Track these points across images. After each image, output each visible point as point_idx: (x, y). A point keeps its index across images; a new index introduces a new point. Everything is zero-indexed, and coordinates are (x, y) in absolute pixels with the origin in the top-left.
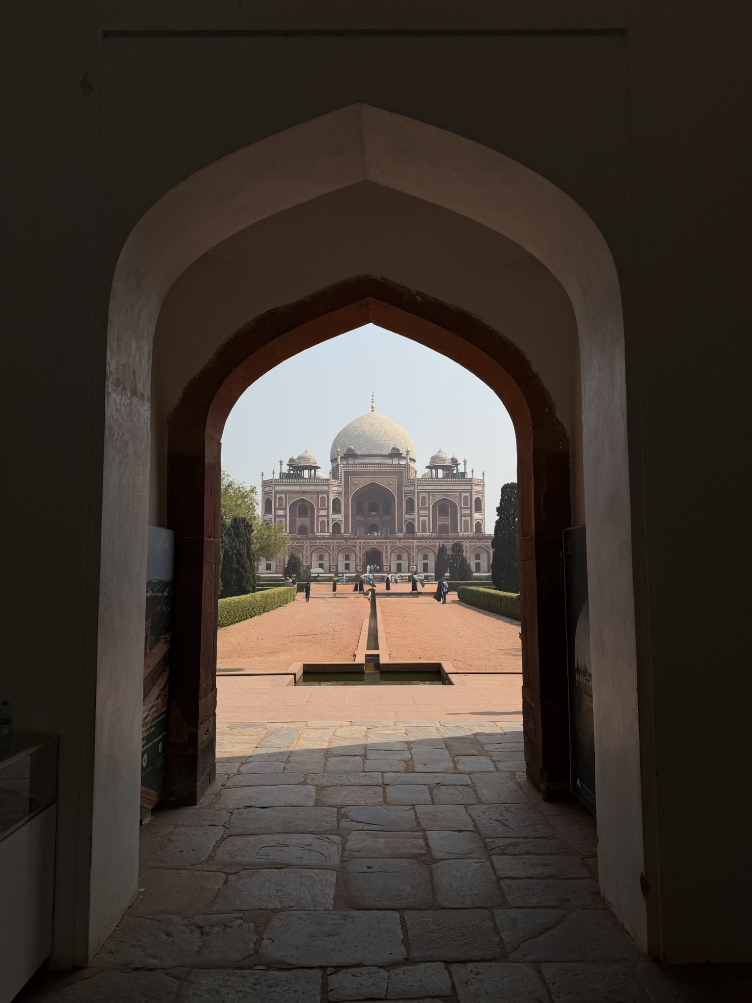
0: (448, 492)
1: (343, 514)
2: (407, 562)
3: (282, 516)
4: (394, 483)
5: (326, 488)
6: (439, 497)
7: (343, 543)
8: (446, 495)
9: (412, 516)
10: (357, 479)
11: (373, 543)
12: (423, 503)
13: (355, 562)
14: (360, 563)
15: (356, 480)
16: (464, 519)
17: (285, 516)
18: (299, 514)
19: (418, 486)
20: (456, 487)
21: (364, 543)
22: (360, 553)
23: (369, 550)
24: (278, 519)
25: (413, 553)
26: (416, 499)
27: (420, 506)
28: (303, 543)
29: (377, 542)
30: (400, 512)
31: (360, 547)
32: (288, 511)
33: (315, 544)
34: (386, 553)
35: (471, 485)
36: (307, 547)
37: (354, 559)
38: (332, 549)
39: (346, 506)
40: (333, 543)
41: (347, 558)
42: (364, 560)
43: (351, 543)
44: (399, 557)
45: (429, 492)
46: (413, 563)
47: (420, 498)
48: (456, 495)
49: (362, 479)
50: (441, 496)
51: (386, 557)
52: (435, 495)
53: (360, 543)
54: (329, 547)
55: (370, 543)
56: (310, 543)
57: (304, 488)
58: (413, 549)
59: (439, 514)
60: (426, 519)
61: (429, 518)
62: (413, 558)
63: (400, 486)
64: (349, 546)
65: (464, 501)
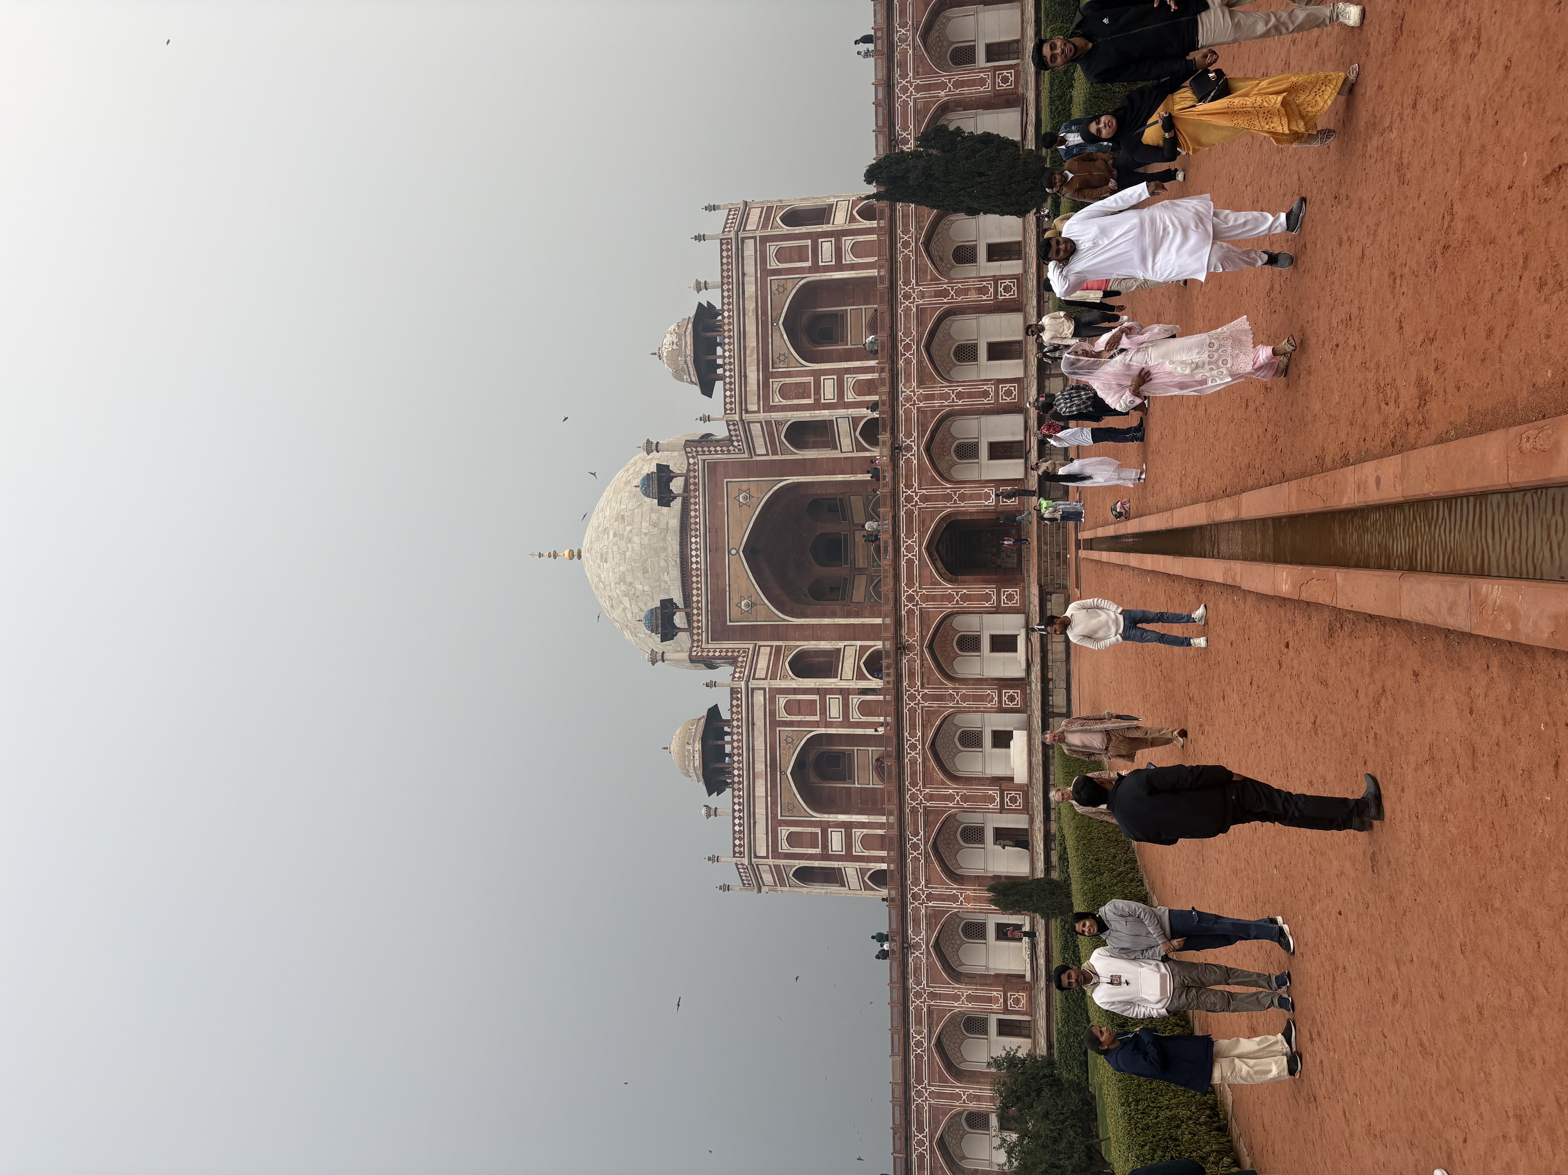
0: (764, 313)
1: (841, 644)
2: (984, 419)
3: (848, 838)
4: (745, 487)
5: (759, 698)
6: (781, 341)
7: (911, 661)
8: (775, 320)
9: (844, 427)
10: (735, 600)
11: (909, 549)
12: (801, 391)
13: (985, 617)
14: (987, 597)
15: (738, 605)
16: (849, 258)
17: (848, 827)
18: (843, 779)
19: (747, 412)
20: (750, 289)
21: (910, 584)
22: (950, 598)
23: (940, 565)
24: (858, 850)
25: (945, 397)
26: (790, 414)
27: (810, 401)
28: (914, 811)
29: (909, 535)
30: (836, 466)
31: (926, 598)
32: (832, 818)
33: (919, 768)
34: (948, 498)
35: (743, 239)
36: (931, 797)
37: (974, 619)
38: (935, 704)
39: (816, 633)
40: (912, 697)
41: (970, 643)
42: (976, 582)
43: (911, 632)
44: (968, 451)
45: (767, 375)
46: (986, 394)
47: (784, 402)
48: (774, 288)
49: (734, 586)
50: (776, 336)
51: (962, 498)
52: (776, 355)
53: (910, 598)
54: (929, 715)
55: (910, 562)
56: (914, 784)
57: (760, 767)
58: (931, 397)
59: (836, 343)
60: (850, 380)
61: (848, 371)
62: (970, 395)
63: (751, 469)
64: (923, 637)
65: (791, 261)
